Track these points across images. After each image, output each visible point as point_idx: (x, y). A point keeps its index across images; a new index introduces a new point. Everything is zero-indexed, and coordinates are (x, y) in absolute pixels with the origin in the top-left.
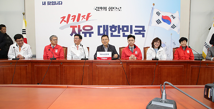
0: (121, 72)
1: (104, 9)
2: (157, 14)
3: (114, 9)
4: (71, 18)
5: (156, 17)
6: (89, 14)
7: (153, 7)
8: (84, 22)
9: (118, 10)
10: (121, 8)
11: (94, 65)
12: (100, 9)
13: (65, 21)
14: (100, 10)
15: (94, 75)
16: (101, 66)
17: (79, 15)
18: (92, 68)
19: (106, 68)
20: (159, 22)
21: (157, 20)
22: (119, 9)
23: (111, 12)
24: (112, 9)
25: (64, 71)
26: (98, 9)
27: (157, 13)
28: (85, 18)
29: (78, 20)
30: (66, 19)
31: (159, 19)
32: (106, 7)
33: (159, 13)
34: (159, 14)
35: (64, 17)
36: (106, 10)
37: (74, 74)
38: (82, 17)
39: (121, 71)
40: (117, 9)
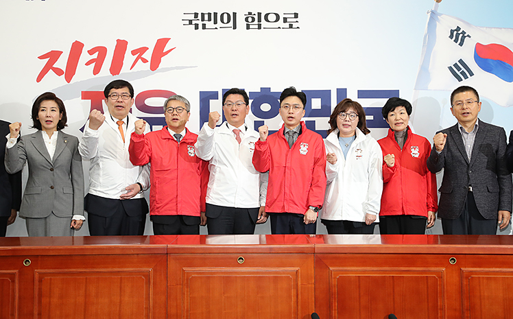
0: (293, 299)
1: (225, 21)
2: (451, 37)
3: (266, 19)
4: (85, 57)
5: (450, 53)
6: (162, 43)
7: (436, 7)
8: (141, 75)
9: (287, 25)
10: (296, 15)
11: (172, 265)
12: (210, 20)
13: (58, 72)
14: (210, 24)
15: (173, 311)
16: (203, 273)
17: (121, 46)
18: (167, 278)
19: (228, 280)
20: (463, 73)
21: (456, 65)
22: (290, 21)
23: (254, 32)
24: (259, 20)
25: (40, 295)
26: (200, 23)
27: (452, 32)
28: (145, 61)
29: (116, 68)
30: (62, 63)
31: (461, 61)
32: (235, 14)
33: (464, 33)
34: (464, 37)
35: (54, 56)
36: (235, 27)
37: (85, 309)
38: (134, 53)
39: (293, 292)
40: (281, 20)
